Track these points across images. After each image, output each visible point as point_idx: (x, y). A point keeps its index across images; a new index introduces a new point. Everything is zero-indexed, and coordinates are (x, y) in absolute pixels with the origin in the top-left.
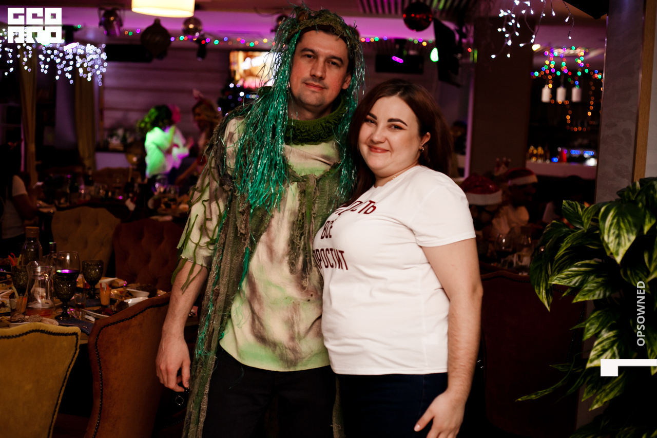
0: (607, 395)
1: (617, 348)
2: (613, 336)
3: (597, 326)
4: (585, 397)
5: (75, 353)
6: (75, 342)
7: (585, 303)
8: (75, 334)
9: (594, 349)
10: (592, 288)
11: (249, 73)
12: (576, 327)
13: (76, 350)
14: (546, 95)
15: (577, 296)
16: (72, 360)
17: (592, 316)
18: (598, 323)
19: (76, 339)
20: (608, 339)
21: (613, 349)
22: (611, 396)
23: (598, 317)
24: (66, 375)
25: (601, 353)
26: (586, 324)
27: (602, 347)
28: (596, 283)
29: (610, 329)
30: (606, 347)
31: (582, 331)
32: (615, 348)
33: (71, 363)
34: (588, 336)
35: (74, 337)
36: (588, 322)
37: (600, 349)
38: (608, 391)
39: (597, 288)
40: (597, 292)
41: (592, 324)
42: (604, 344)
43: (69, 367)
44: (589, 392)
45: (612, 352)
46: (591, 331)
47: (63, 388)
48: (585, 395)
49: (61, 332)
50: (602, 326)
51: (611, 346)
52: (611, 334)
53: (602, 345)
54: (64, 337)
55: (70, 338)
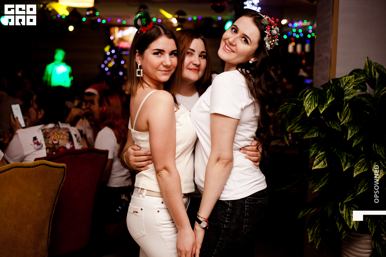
0: (321, 184)
1: (326, 159)
2: (324, 154)
3: (315, 150)
4: (311, 186)
5: (64, 178)
6: (64, 171)
7: (309, 138)
8: (63, 167)
9: (315, 161)
10: (313, 132)
11: (121, 39)
12: (306, 151)
13: (64, 176)
14: (291, 49)
15: (306, 135)
16: (62, 182)
17: (313, 146)
18: (316, 149)
20: (321, 155)
21: (324, 160)
22: (323, 184)
23: (315, 146)
24: (59, 189)
25: (319, 162)
26: (310, 150)
27: (319, 159)
28: (315, 129)
29: (322, 151)
30: (321, 159)
31: (309, 153)
32: (325, 160)
33: (61, 183)
34: (311, 155)
35: (63, 169)
36: (311, 148)
38: (322, 181)
39: (315, 132)
40: (315, 134)
41: (313, 149)
42: (320, 158)
43: (60, 185)
44: (312, 184)
45: (324, 162)
46: (313, 153)
47: (58, 197)
48: (310, 185)
49: (56, 166)
50: (318, 150)
51: (323, 159)
52: (323, 153)
53: (319, 158)
54: (58, 168)
55: (61, 169)
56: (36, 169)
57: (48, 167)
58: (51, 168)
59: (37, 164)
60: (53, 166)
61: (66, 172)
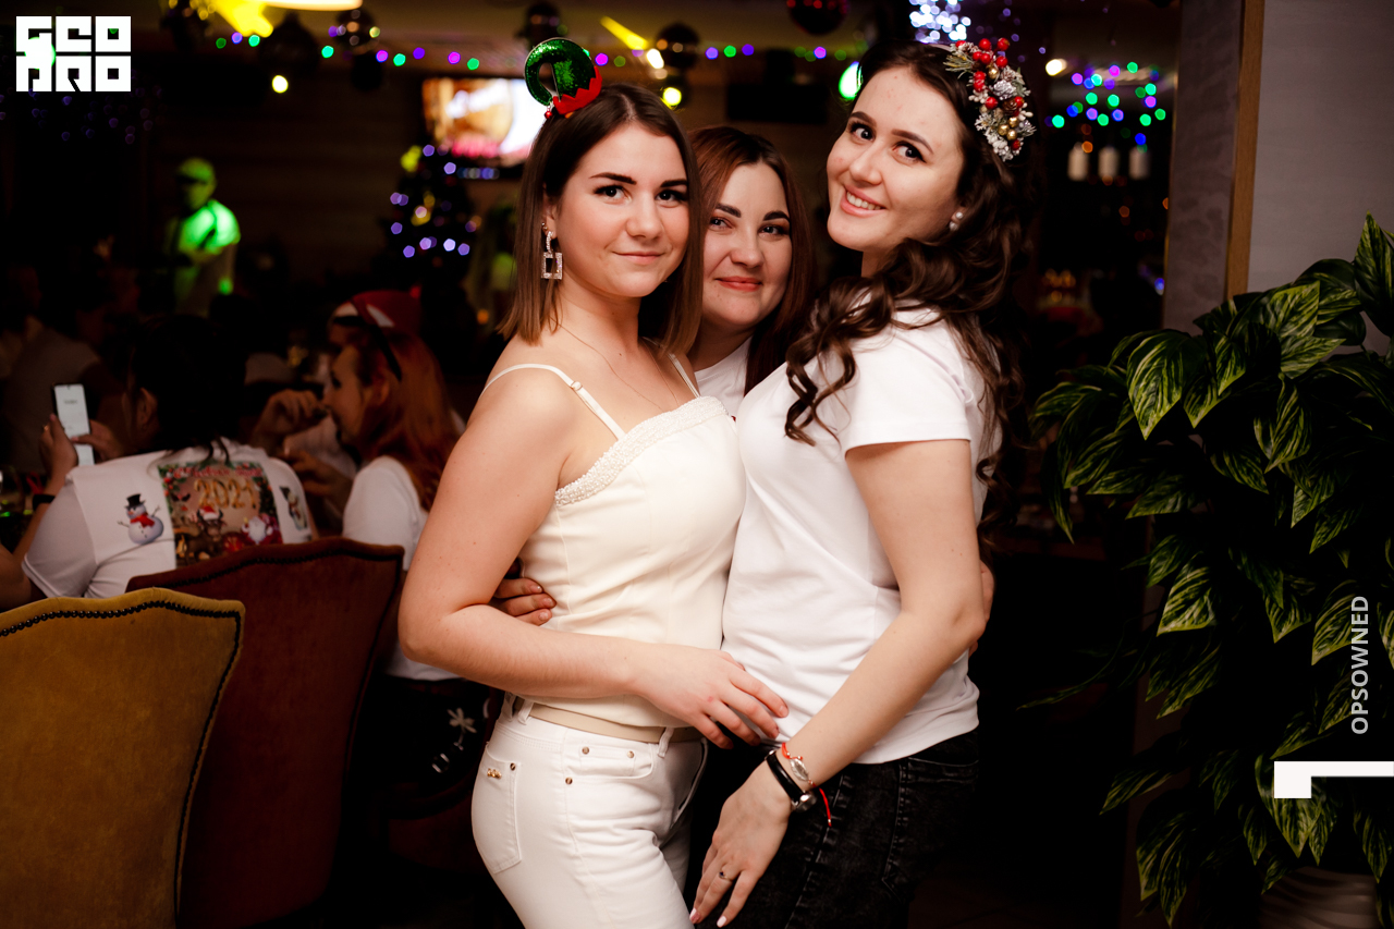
0: (1190, 688)
1: (1210, 597)
2: (1202, 578)
3: (1171, 561)
4: (1151, 693)
5: (234, 653)
6: (235, 629)
7: (1146, 518)
8: (233, 614)
9: (1170, 601)
10: (1163, 493)
11: (464, 125)
12: (1133, 564)
13: (237, 646)
15: (1135, 506)
16: (229, 667)
17: (1161, 545)
18: (1173, 557)
19: (235, 624)
20: (1193, 582)
21: (1203, 600)
22: (1198, 689)
23: (1171, 547)
24: (218, 695)
25: (1183, 606)
26: (1150, 559)
27: (1183, 596)
28: (1169, 483)
29: (1194, 566)
30: (1191, 597)
31: (1144, 572)
32: (1206, 598)
33: (226, 673)
34: (1156, 579)
35: (233, 621)
36: (1155, 554)
37: (1180, 601)
38: (1193, 678)
39: (1171, 493)
40: (1172, 501)
41: (1161, 559)
42: (1186, 591)
43: (223, 680)
44: (1157, 684)
45: (1202, 606)
46: (1161, 570)
47: (212, 722)
48: (1149, 691)
49: (206, 608)
50: (1181, 560)
51: (1200, 596)
52: (1199, 573)
53: (1183, 593)
54: (213, 619)
55: (224, 620)
56: (132, 622)
57: (175, 615)
58: (189, 617)
59: (135, 604)
60: (194, 610)
61: (242, 632)
